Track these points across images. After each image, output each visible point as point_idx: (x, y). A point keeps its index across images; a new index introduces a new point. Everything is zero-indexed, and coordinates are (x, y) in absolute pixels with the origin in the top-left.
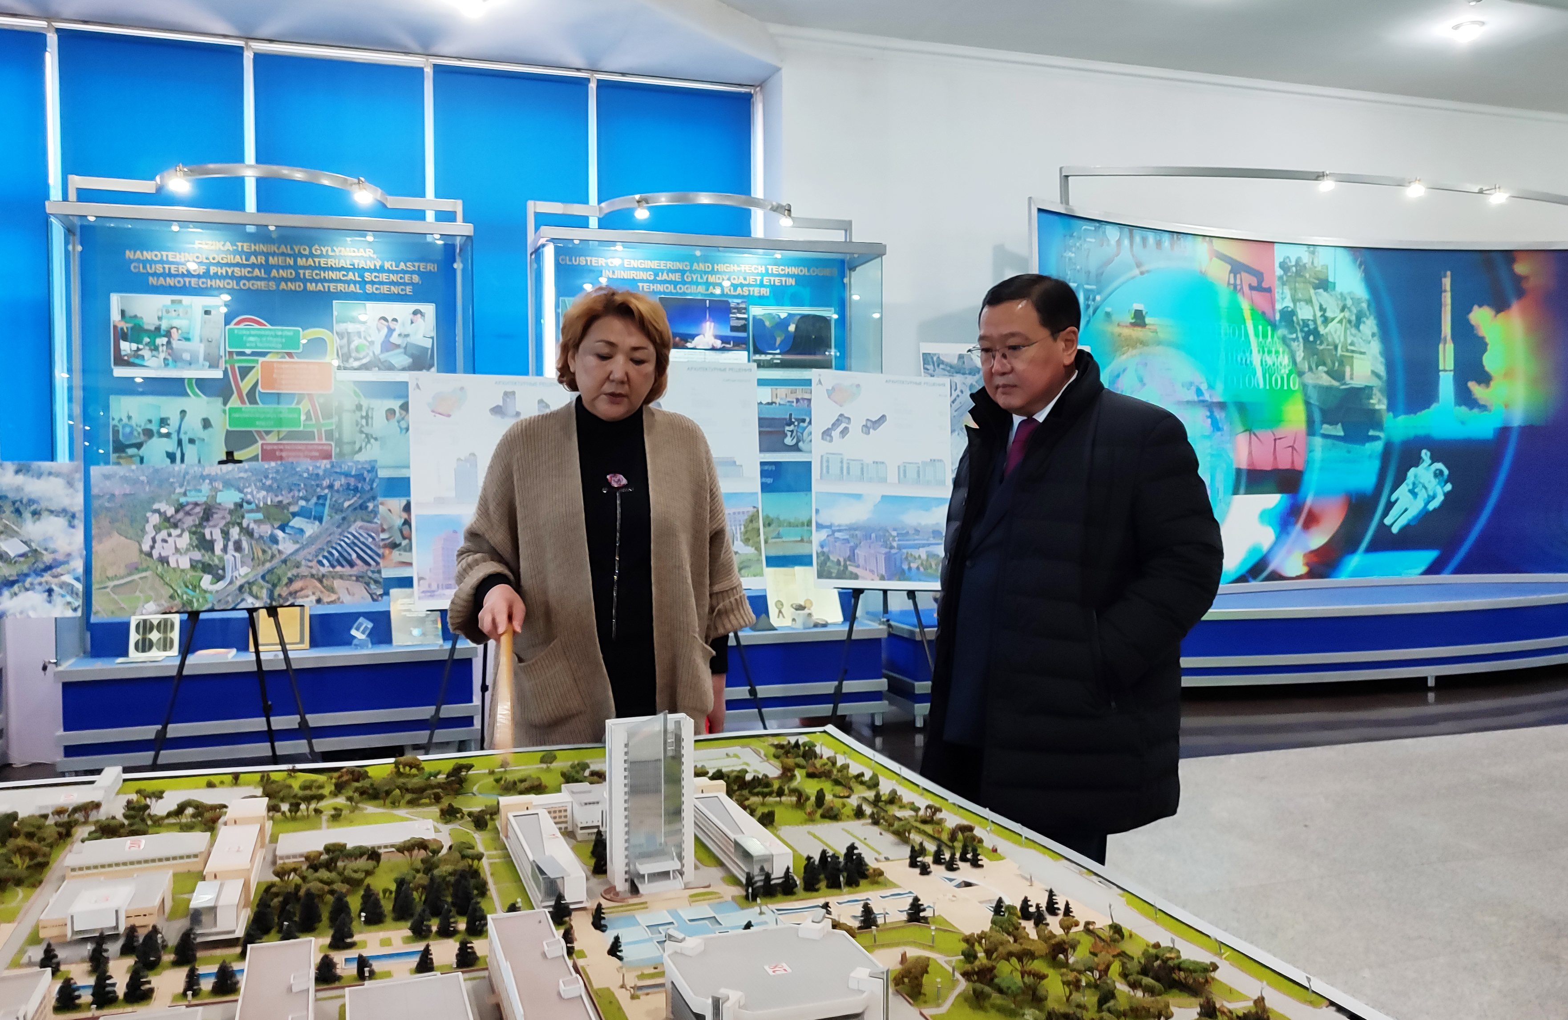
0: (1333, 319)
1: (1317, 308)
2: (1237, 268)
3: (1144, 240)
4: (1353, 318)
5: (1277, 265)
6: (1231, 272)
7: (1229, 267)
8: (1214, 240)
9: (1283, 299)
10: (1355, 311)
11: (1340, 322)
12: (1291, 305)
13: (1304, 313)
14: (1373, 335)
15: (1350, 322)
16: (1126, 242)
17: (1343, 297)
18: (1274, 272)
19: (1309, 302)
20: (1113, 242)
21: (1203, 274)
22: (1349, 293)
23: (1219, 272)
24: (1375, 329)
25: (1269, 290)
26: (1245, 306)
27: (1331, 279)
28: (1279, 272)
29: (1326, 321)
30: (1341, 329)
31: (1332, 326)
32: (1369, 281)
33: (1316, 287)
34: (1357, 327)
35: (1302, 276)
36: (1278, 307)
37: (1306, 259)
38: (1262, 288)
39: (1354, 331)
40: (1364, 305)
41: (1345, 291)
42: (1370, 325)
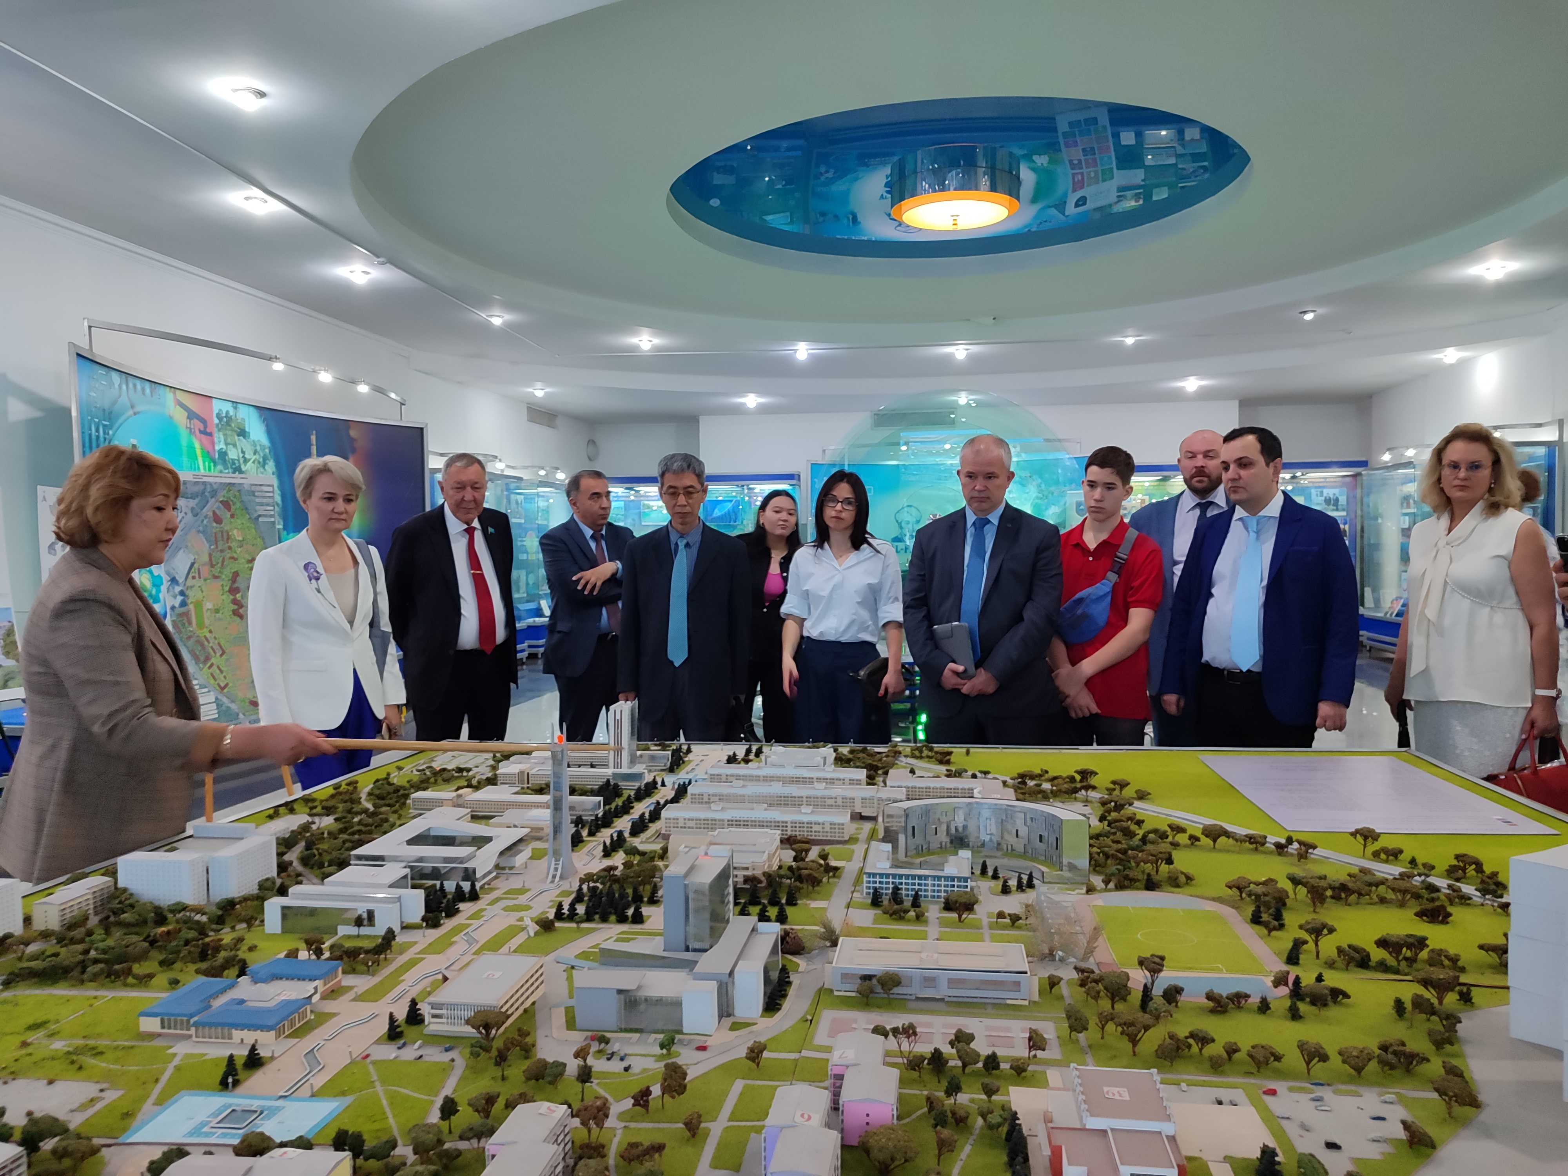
0: (250, 460)
1: (240, 451)
2: (192, 415)
3: (135, 386)
4: (261, 460)
5: (215, 415)
6: (188, 418)
7: (186, 414)
8: (177, 391)
9: (220, 442)
10: (262, 455)
11: (254, 462)
12: (224, 447)
13: (233, 454)
14: (273, 474)
15: (259, 462)
16: (124, 387)
17: (254, 444)
18: (212, 421)
19: (235, 445)
20: (117, 386)
21: (171, 417)
22: (259, 441)
23: (180, 416)
24: (274, 469)
25: (210, 434)
26: (197, 446)
27: (247, 430)
28: (216, 421)
29: (246, 461)
30: (254, 466)
31: (250, 464)
32: (269, 432)
33: (239, 435)
34: (264, 467)
35: (230, 426)
36: (217, 448)
37: (231, 413)
38: (207, 433)
39: (262, 470)
40: (267, 451)
41: (256, 440)
42: (271, 466)
